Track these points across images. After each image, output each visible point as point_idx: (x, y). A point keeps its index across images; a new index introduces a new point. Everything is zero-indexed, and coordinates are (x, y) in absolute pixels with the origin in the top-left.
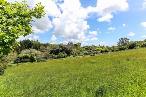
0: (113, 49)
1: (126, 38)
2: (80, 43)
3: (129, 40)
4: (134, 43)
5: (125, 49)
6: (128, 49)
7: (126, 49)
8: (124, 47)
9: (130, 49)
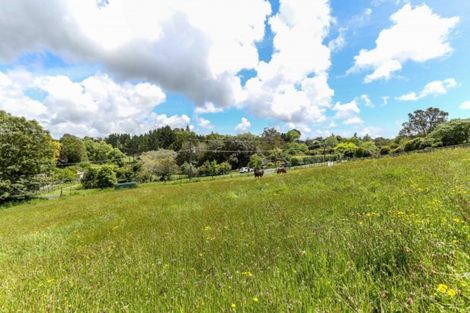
0: (384, 148)
1: (436, 110)
2: (299, 132)
3: (447, 114)
4: (464, 124)
5: (424, 146)
6: (439, 146)
7: (429, 146)
8: (422, 140)
9: (444, 145)
